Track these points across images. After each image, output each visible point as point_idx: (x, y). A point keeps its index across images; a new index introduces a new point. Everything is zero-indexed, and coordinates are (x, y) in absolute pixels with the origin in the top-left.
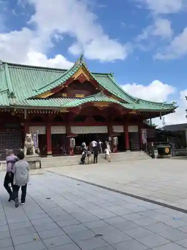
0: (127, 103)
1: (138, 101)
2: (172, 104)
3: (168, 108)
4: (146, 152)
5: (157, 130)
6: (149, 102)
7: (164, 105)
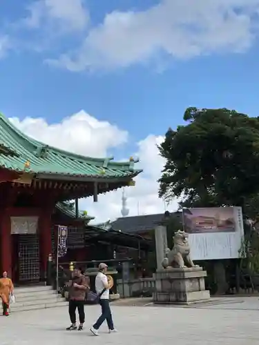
0: (12, 154)
1: (43, 151)
2: (128, 165)
3: (118, 173)
4: (55, 288)
5: (91, 228)
6: (72, 156)
7: (109, 164)
